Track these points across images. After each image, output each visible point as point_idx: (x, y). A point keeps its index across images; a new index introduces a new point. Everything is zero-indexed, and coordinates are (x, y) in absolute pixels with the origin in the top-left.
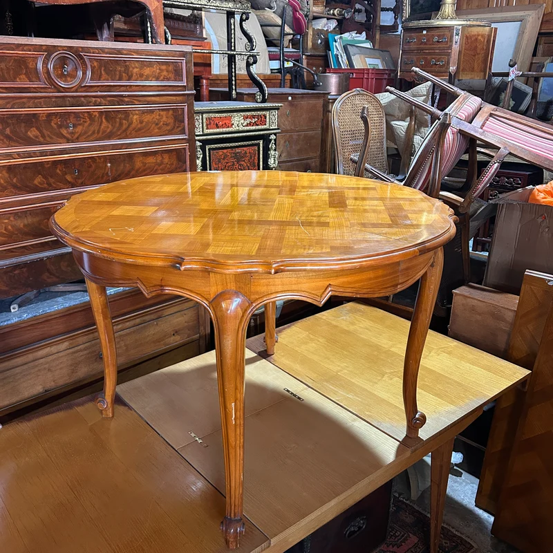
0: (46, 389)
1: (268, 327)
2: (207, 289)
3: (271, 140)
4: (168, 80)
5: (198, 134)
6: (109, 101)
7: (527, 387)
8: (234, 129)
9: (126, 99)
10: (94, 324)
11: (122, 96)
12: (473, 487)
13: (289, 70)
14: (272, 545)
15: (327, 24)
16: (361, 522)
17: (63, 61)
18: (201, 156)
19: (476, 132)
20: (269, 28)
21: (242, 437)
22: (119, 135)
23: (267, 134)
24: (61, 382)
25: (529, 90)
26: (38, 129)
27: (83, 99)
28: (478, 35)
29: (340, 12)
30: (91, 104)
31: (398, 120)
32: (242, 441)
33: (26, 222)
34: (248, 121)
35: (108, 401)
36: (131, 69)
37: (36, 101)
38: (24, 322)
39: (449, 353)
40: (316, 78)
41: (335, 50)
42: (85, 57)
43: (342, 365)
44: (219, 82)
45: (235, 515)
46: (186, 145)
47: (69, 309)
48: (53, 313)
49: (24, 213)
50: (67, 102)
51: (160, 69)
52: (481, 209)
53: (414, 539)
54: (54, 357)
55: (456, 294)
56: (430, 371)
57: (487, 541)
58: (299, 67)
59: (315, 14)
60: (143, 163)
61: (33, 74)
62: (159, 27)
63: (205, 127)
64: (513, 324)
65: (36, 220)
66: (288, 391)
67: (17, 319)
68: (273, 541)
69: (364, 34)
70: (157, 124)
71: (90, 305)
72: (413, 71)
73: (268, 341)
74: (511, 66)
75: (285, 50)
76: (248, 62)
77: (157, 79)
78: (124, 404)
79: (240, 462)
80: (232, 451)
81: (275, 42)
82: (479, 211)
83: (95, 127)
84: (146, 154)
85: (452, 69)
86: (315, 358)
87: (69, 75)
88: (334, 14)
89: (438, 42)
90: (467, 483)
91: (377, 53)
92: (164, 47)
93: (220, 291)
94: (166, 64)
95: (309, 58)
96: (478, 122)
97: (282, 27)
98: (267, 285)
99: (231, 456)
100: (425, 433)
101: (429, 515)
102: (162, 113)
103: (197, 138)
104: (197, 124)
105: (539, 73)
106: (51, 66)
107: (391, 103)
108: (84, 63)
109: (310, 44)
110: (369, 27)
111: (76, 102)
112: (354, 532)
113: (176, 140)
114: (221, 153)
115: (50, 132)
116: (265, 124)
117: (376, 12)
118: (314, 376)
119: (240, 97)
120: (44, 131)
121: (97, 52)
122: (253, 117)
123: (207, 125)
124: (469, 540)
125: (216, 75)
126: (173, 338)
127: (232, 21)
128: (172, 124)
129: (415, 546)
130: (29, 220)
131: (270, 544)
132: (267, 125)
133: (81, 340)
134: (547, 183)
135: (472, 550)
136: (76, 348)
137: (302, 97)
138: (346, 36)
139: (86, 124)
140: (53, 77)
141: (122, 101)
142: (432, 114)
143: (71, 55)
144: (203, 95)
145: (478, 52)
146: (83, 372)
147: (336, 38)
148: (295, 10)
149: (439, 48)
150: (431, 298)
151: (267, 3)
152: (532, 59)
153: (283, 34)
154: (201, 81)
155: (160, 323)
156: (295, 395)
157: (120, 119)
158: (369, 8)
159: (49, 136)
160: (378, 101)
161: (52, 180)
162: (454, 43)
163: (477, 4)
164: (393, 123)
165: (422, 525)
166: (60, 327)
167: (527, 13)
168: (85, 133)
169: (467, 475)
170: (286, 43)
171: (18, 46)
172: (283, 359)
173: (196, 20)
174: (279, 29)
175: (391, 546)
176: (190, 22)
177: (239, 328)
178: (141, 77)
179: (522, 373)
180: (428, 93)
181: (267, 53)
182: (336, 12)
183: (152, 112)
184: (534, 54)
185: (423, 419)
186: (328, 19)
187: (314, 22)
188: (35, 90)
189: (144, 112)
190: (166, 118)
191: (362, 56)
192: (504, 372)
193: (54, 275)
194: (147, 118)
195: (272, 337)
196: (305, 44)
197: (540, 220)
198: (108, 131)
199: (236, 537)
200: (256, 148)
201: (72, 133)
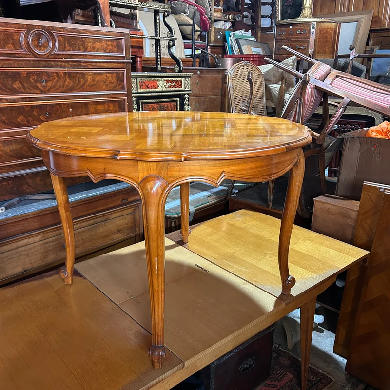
0: (25, 269)
1: (184, 223)
2: (136, 174)
3: (185, 98)
4: (112, 52)
5: (134, 92)
6: (71, 65)
7: (367, 263)
8: (159, 89)
9: (83, 64)
10: (60, 223)
11: (80, 62)
12: (332, 340)
13: (198, 56)
14: (185, 366)
15: (224, 25)
16: (251, 361)
17: (38, 36)
18: (137, 108)
19: (328, 87)
20: (184, 27)
21: (162, 284)
22: (78, 89)
23: (182, 94)
24: (36, 265)
25: (364, 68)
26: (21, 83)
27: (52, 63)
28: (328, 29)
29: (233, 17)
30: (59, 67)
31: (274, 84)
32: (163, 287)
33: (11, 148)
34: (169, 84)
35: (68, 271)
36: (86, 43)
37: (19, 63)
38: (9, 219)
39: (312, 241)
40: (217, 60)
41: (230, 42)
42: (54, 34)
43: (236, 249)
44: (149, 62)
45: (158, 343)
46: (125, 98)
47: (42, 211)
48: (30, 214)
49: (11, 142)
50: (42, 65)
51: (107, 44)
52: (332, 143)
53: (290, 376)
54: (31, 246)
55: (316, 201)
56: (299, 253)
57: (342, 377)
58: (205, 52)
59: (216, 18)
60: (95, 109)
61: (17, 44)
62: (106, 16)
63: (139, 88)
64: (357, 221)
65: (19, 146)
66: (198, 266)
67: (4, 217)
68: (186, 363)
69: (250, 31)
70: (105, 83)
71: (57, 208)
72: (283, 48)
73: (184, 233)
74: (351, 50)
75: (195, 42)
76: (169, 45)
77: (105, 51)
78: (81, 276)
79: (161, 303)
80: (156, 294)
81: (188, 36)
82: (331, 145)
83: (61, 83)
84: (97, 103)
85: (311, 51)
86: (217, 245)
87: (43, 46)
88: (229, 18)
89: (300, 33)
90: (327, 337)
91: (259, 44)
92: (109, 29)
93: (146, 175)
94: (111, 41)
95: (212, 48)
96: (328, 80)
97: (193, 26)
98: (179, 171)
99: (155, 299)
100: (295, 291)
101: (300, 359)
102: (108, 75)
103: (133, 95)
104: (133, 85)
105: (371, 54)
106: (30, 40)
107: (268, 72)
108: (53, 38)
109: (212, 38)
110: (254, 27)
111: (48, 65)
112: (247, 368)
113: (118, 94)
114: (150, 106)
115: (29, 85)
116: (181, 87)
117: (258, 17)
118: (216, 256)
119: (163, 70)
120: (25, 85)
121: (63, 30)
122: (173, 82)
123: (140, 86)
124: (329, 376)
125: (148, 58)
126: (117, 235)
127: (158, 18)
128: (115, 83)
129: (291, 381)
130: (14, 147)
131: (184, 365)
132: (183, 87)
133: (50, 234)
134: (377, 126)
135: (332, 383)
136: (47, 240)
137: (208, 72)
138: (238, 32)
139: (55, 81)
140: (31, 47)
141: (80, 65)
142: (296, 75)
143: (44, 32)
144: (138, 69)
145: (328, 40)
146: (51, 258)
147: (231, 34)
148: (202, 14)
149: (301, 38)
150: (296, 192)
151: (182, 10)
152: (366, 48)
153: (193, 31)
154: (137, 58)
155: (107, 224)
156: (203, 269)
157: (79, 77)
158: (253, 15)
159: (28, 88)
160: (259, 70)
161: (30, 119)
162: (311, 34)
163: (327, 11)
164: (270, 86)
165: (295, 366)
166: (35, 224)
167: (361, 16)
168: (54, 86)
169: (327, 331)
170: (196, 37)
171: (7, 24)
172: (194, 246)
173: (133, 17)
174: (191, 27)
175: (273, 381)
176: (129, 18)
177: (159, 202)
178: (93, 49)
179: (363, 253)
180: (294, 63)
181: (183, 44)
182: (230, 17)
183: (101, 74)
184: (367, 44)
185: (293, 281)
186: (225, 21)
187: (215, 24)
188: (18, 56)
189: (95, 74)
190: (111, 78)
191: (249, 46)
192: (350, 252)
193: (31, 186)
194: (98, 78)
195: (186, 230)
196: (209, 38)
197: (373, 149)
198: (70, 86)
199: (159, 359)
200: (175, 104)
201: (45, 86)
